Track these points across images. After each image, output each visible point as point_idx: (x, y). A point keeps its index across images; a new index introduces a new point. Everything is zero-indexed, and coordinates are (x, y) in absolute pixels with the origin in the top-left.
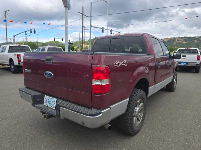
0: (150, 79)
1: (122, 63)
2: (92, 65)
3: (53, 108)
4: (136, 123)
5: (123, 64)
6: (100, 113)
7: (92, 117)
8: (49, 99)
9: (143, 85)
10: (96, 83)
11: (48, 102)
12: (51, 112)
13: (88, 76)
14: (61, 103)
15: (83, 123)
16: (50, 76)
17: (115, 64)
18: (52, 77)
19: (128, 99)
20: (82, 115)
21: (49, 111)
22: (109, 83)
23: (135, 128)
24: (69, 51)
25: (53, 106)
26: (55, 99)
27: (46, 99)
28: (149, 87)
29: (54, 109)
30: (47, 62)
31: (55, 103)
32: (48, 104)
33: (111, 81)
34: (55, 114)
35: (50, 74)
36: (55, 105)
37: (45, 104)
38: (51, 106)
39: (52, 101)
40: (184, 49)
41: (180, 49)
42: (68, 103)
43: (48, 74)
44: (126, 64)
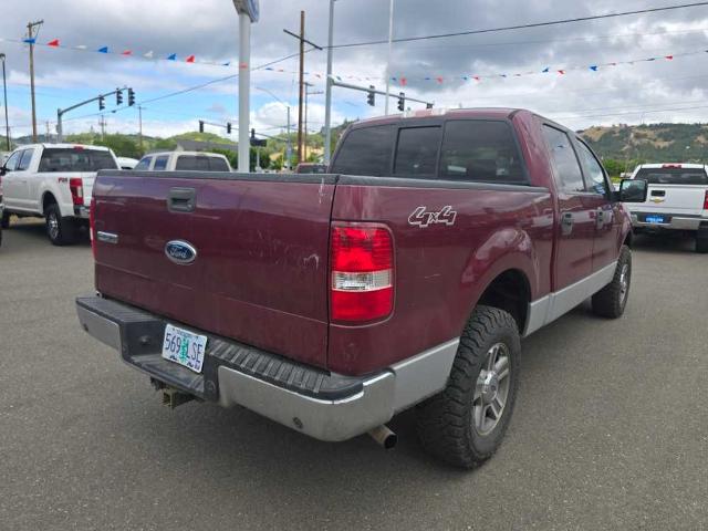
0: (536, 272)
1: (439, 213)
2: (331, 220)
3: (193, 368)
4: (483, 426)
5: (441, 217)
6: (359, 389)
7: (329, 402)
8: (182, 338)
9: (511, 292)
10: (345, 283)
11: (177, 349)
12: (187, 381)
13: (317, 258)
14: (222, 351)
15: (296, 421)
16: (184, 255)
18: (191, 259)
19: (457, 341)
20: (296, 394)
21: (179, 379)
22: (390, 286)
23: (480, 445)
24: (252, 168)
25: (193, 363)
26: (203, 339)
27: (170, 338)
28: (530, 301)
29: (199, 371)
30: (176, 207)
31: (203, 350)
32: (178, 356)
33: (396, 279)
34: (202, 390)
35: (184, 249)
36: (201, 358)
37: (166, 354)
38: (188, 360)
39: (190, 345)
40: (660, 166)
41: (644, 166)
42: (246, 351)
43: (179, 250)
44: (450, 219)
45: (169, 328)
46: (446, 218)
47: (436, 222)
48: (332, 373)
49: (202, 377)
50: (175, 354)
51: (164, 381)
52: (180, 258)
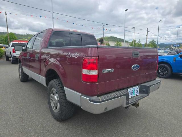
8: (133, 90)
25: (137, 93)
37: (130, 97)
40: (17, 43)
41: (14, 42)
45: (129, 90)
50: (132, 95)
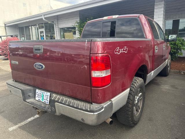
1: (123, 49)
2: (90, 54)
3: (46, 103)
6: (102, 108)
7: (93, 113)
8: (42, 93)
10: (96, 74)
11: (40, 97)
12: (45, 107)
13: (86, 67)
14: (55, 98)
15: (82, 119)
17: (116, 52)
19: (129, 89)
20: (82, 111)
21: (42, 107)
22: (110, 74)
25: (46, 101)
26: (49, 94)
27: (38, 94)
28: (148, 74)
29: (48, 104)
30: (36, 52)
31: (49, 97)
32: (41, 99)
33: (112, 72)
34: (50, 110)
35: (41, 65)
36: (48, 99)
37: (37, 99)
38: (44, 100)
39: (45, 96)
42: (64, 97)
43: (38, 66)
44: (126, 51)
45: (37, 90)
46: (125, 50)
47: (122, 52)
48: (93, 103)
49: (49, 106)
50: (40, 98)
51: (37, 107)
52: (39, 68)
